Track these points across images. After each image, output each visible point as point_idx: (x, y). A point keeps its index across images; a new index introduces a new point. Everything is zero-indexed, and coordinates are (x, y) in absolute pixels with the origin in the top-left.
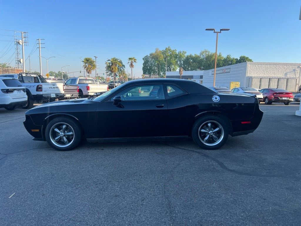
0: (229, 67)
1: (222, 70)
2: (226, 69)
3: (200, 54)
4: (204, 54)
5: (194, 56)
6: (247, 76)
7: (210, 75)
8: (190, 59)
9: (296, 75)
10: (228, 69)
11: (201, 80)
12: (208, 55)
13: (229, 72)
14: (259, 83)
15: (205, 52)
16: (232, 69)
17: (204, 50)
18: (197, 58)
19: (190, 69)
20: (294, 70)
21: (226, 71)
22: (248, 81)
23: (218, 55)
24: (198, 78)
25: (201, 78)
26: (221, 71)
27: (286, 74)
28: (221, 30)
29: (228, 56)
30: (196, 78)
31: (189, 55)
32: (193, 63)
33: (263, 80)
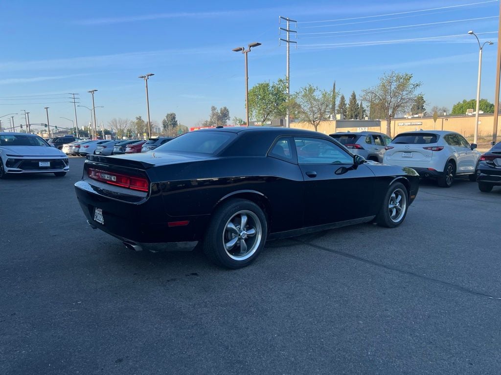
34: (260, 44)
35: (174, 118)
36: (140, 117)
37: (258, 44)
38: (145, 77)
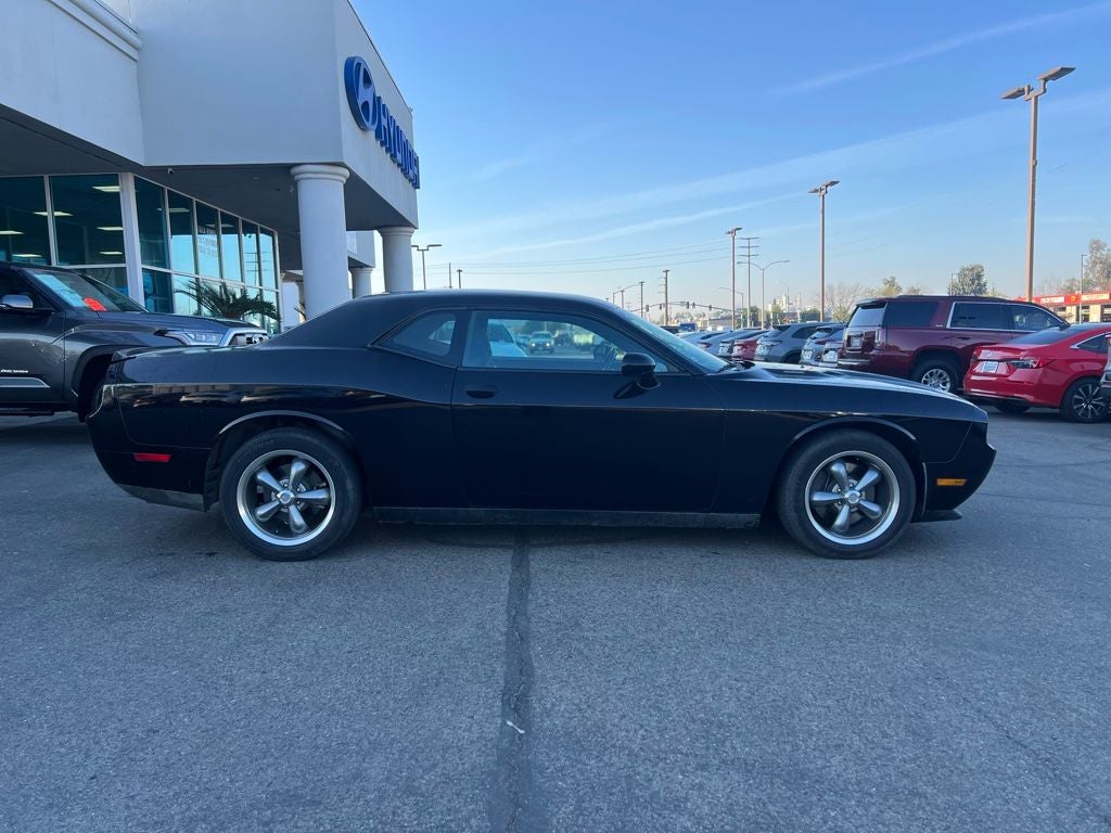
34: (1072, 69)
35: (979, 277)
36: (894, 279)
37: (1064, 71)
38: (821, 190)
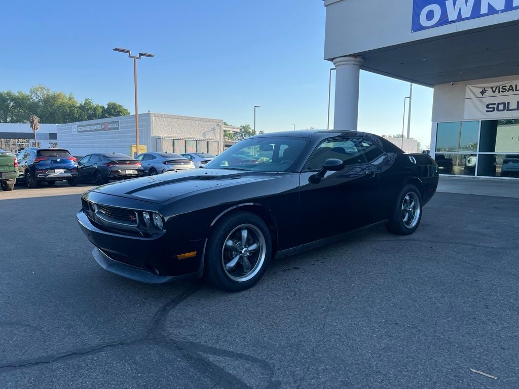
0: (113, 119)
1: (102, 124)
2: (109, 123)
3: (30, 92)
4: (39, 93)
5: (17, 94)
6: (152, 136)
7: (73, 133)
8: (8, 99)
9: (216, 137)
10: (113, 123)
11: (53, 141)
12: (48, 95)
13: (117, 128)
14: (172, 148)
15: (40, 89)
16: (121, 124)
17: (38, 86)
18: (23, 99)
19: (8, 120)
20: (214, 129)
21: (110, 126)
22: (155, 144)
23: (68, 97)
24: (45, 139)
25: (50, 138)
26: (99, 127)
27: (204, 134)
28: (141, 54)
29: (87, 100)
30: (40, 139)
31: (6, 92)
32: (15, 107)
33: (176, 142)
